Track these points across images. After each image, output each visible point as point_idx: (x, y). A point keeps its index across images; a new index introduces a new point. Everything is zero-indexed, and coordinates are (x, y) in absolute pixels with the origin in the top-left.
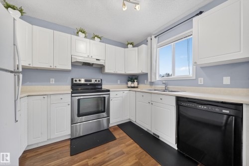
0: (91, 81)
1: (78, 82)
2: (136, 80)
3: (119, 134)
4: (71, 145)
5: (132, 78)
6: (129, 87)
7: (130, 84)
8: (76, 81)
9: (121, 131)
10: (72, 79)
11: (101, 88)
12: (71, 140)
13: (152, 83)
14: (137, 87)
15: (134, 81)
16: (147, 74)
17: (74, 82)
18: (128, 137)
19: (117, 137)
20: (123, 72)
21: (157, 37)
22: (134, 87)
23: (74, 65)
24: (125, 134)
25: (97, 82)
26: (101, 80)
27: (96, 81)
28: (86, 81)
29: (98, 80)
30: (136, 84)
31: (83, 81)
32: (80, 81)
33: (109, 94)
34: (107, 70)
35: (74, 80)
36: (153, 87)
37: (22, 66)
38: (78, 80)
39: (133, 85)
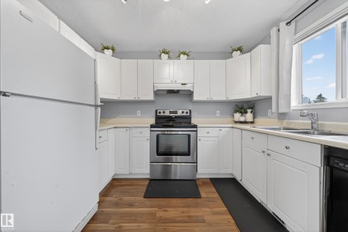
0: (176, 112)
1: (162, 114)
2: (249, 111)
3: (208, 193)
4: (148, 186)
5: (243, 107)
6: (236, 122)
7: (238, 116)
8: (160, 113)
9: (213, 189)
10: (156, 111)
11: (190, 123)
12: (151, 180)
13: (282, 116)
14: (252, 123)
15: (246, 113)
16: (270, 98)
17: (158, 114)
18: (221, 202)
19: (203, 195)
20: (223, 98)
21: (293, 23)
22: (245, 122)
23: (158, 93)
24: (217, 195)
25: (185, 114)
26: (190, 111)
27: (183, 112)
28: (171, 112)
29: (185, 111)
30: (249, 116)
31: (167, 114)
32: (164, 112)
33: (196, 131)
34: (196, 97)
35: (158, 111)
36: (285, 123)
37: (101, 99)
38: (162, 111)
39: (242, 119)
